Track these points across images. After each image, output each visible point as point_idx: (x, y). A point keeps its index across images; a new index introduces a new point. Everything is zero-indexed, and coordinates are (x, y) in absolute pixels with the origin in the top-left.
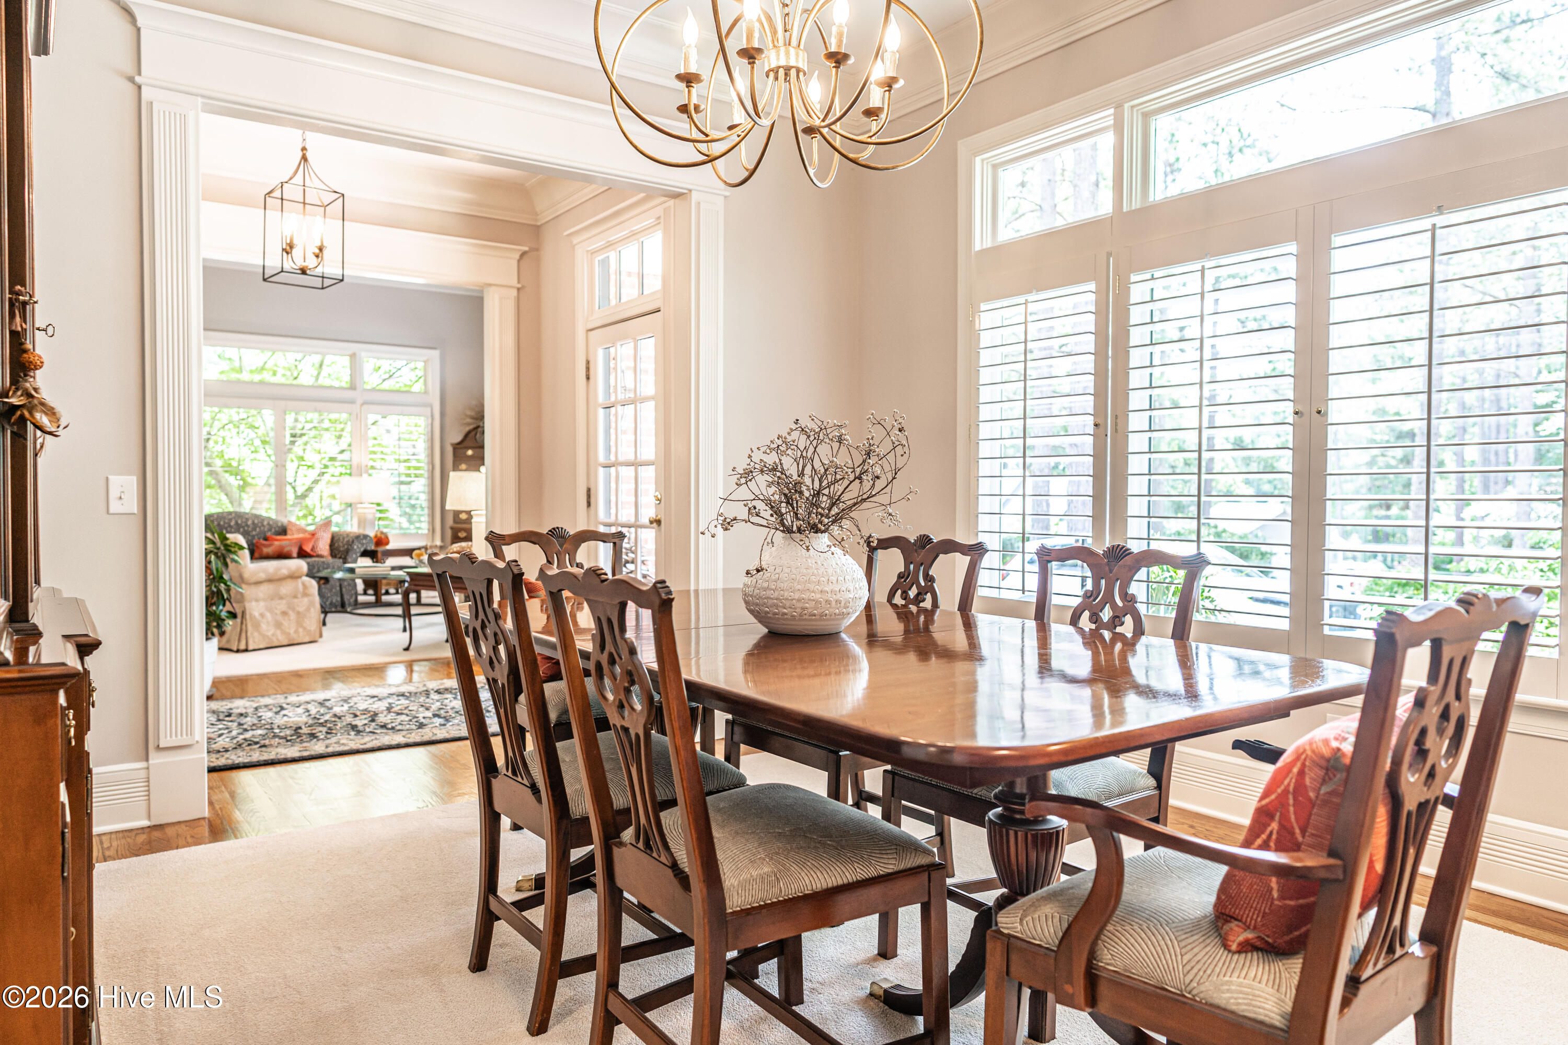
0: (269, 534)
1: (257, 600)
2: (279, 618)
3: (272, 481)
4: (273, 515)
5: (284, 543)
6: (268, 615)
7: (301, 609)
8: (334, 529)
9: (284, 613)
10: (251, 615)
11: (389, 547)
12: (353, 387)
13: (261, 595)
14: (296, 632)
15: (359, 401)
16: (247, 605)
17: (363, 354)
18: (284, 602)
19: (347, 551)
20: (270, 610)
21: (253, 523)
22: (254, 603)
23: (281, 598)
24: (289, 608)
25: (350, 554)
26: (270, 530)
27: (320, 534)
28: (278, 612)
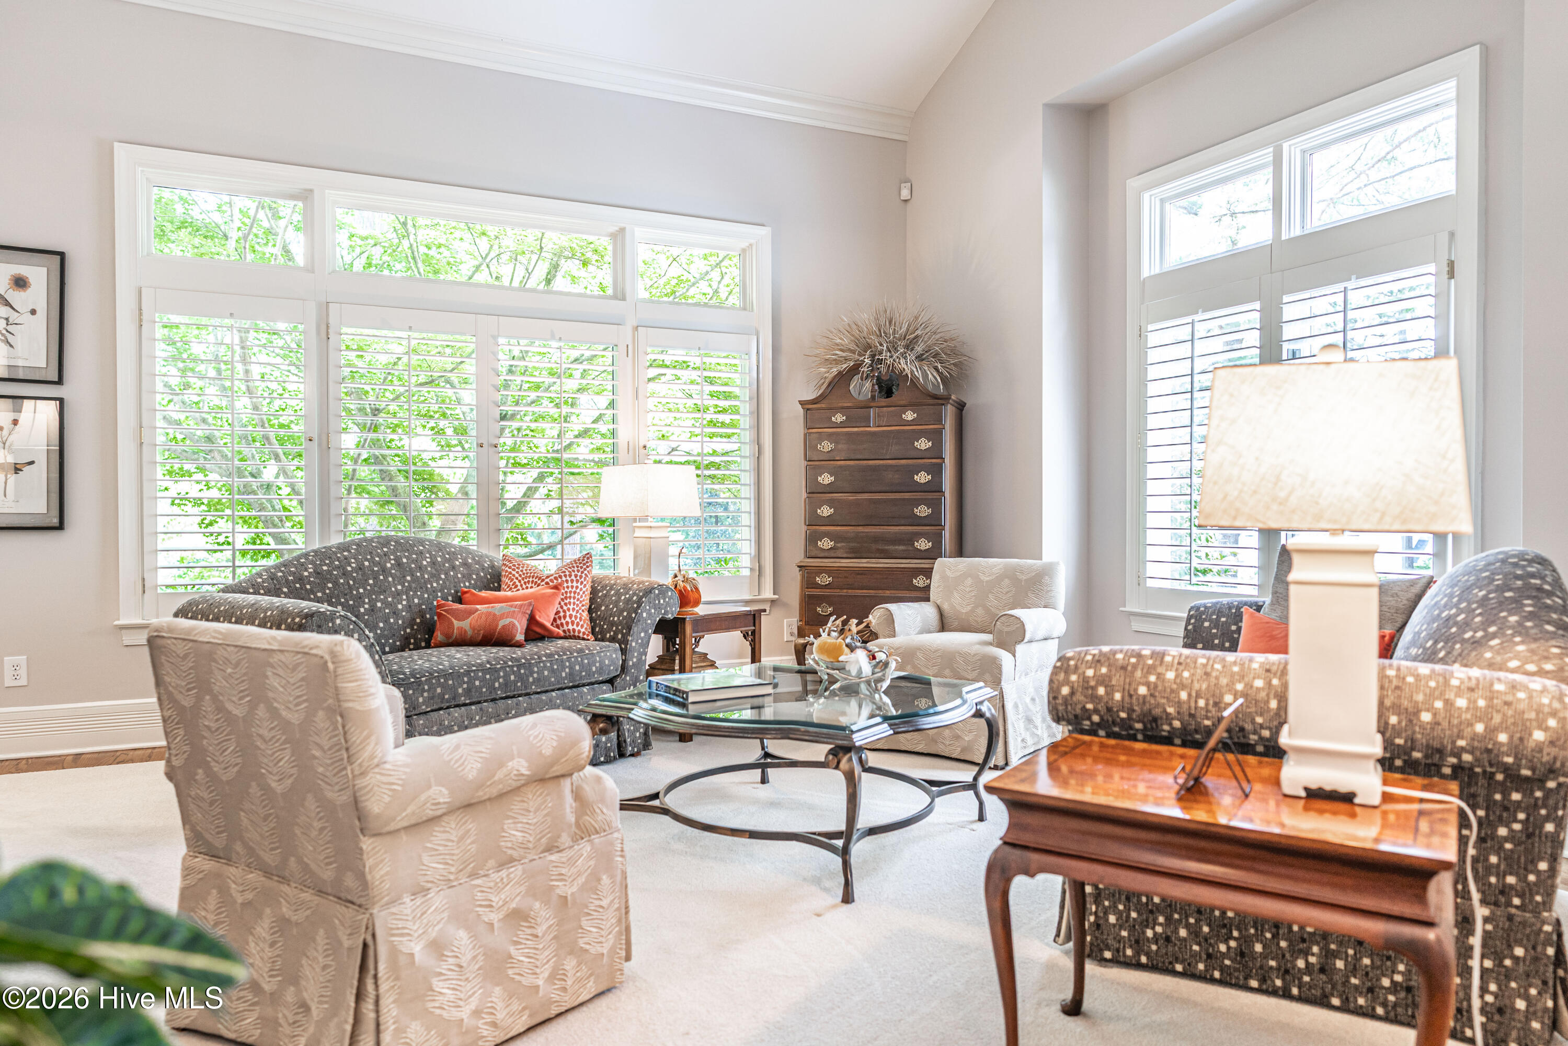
0: (465, 585)
1: (420, 891)
2: (499, 939)
3: (472, 490)
4: (472, 543)
5: (498, 608)
6: (462, 936)
7: (568, 889)
8: (596, 571)
9: (518, 917)
10: (394, 951)
11: (701, 610)
12: (620, 295)
13: (434, 866)
14: (556, 975)
15: (631, 322)
16: (383, 919)
17: (639, 233)
18: (517, 871)
19: (629, 626)
20: (461, 917)
21: (433, 563)
22: (408, 905)
23: (507, 862)
24: (532, 892)
25: (635, 629)
26: (468, 577)
27: (570, 586)
28: (494, 917)
